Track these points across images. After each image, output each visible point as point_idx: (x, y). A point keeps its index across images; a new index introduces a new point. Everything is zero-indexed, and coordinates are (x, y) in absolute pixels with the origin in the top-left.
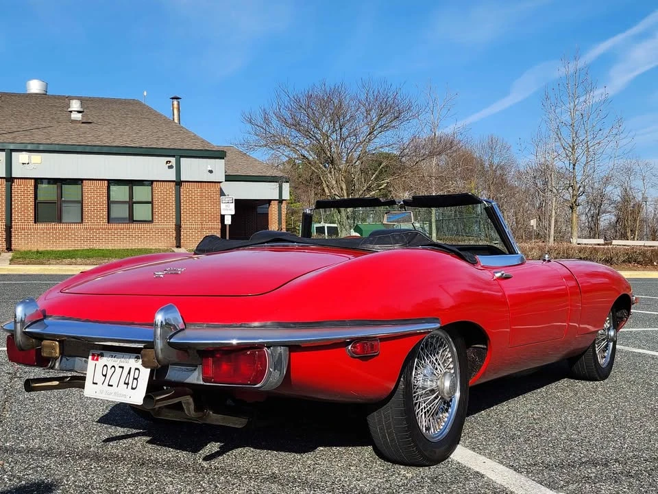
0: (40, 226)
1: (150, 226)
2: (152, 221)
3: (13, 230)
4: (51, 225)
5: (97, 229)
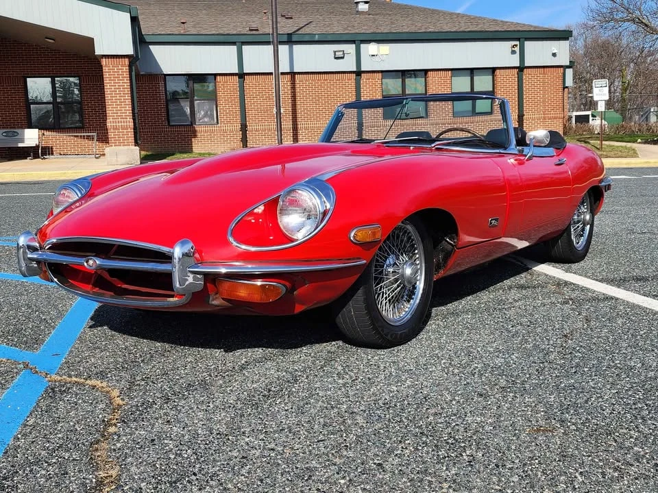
0: (389, 122)
3: (364, 128)
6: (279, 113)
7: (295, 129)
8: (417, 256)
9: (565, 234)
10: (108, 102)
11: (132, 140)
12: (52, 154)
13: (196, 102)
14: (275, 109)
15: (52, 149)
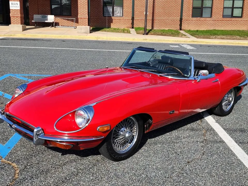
0: (194, 19)
1: (240, 19)
2: (241, 17)
3: (183, 21)
4: (198, 18)
5: (218, 21)
6: (146, 14)
7: (153, 20)
8: (135, 127)
9: (219, 106)
10: (79, 8)
11: (87, 23)
12: (59, 25)
13: (115, 7)
14: (145, 13)
15: (59, 23)
